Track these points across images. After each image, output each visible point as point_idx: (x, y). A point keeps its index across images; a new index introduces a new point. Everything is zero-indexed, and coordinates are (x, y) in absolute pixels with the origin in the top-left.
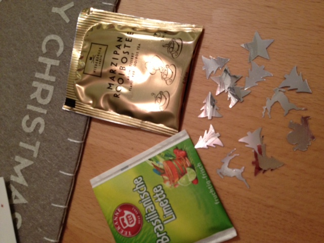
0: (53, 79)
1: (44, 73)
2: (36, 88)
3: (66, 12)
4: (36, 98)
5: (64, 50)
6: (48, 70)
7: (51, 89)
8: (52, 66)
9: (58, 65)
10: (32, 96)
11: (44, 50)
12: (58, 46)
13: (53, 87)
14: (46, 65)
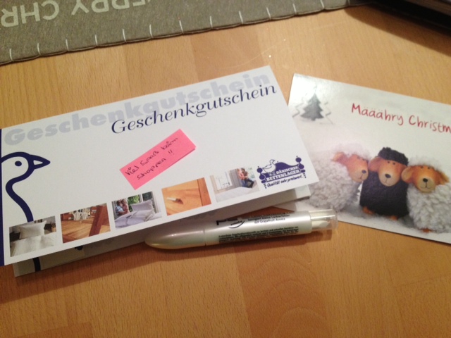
0: (24, 21)
1: (26, 12)
2: (12, 11)
3: (79, 8)
4: (3, 14)
5: (49, 21)
6: (30, 14)
7: (16, 23)
8: (34, 16)
9: (37, 20)
10: (4, 11)
11: (44, 4)
12: (51, 14)
13: (18, 24)
14: (33, 11)
